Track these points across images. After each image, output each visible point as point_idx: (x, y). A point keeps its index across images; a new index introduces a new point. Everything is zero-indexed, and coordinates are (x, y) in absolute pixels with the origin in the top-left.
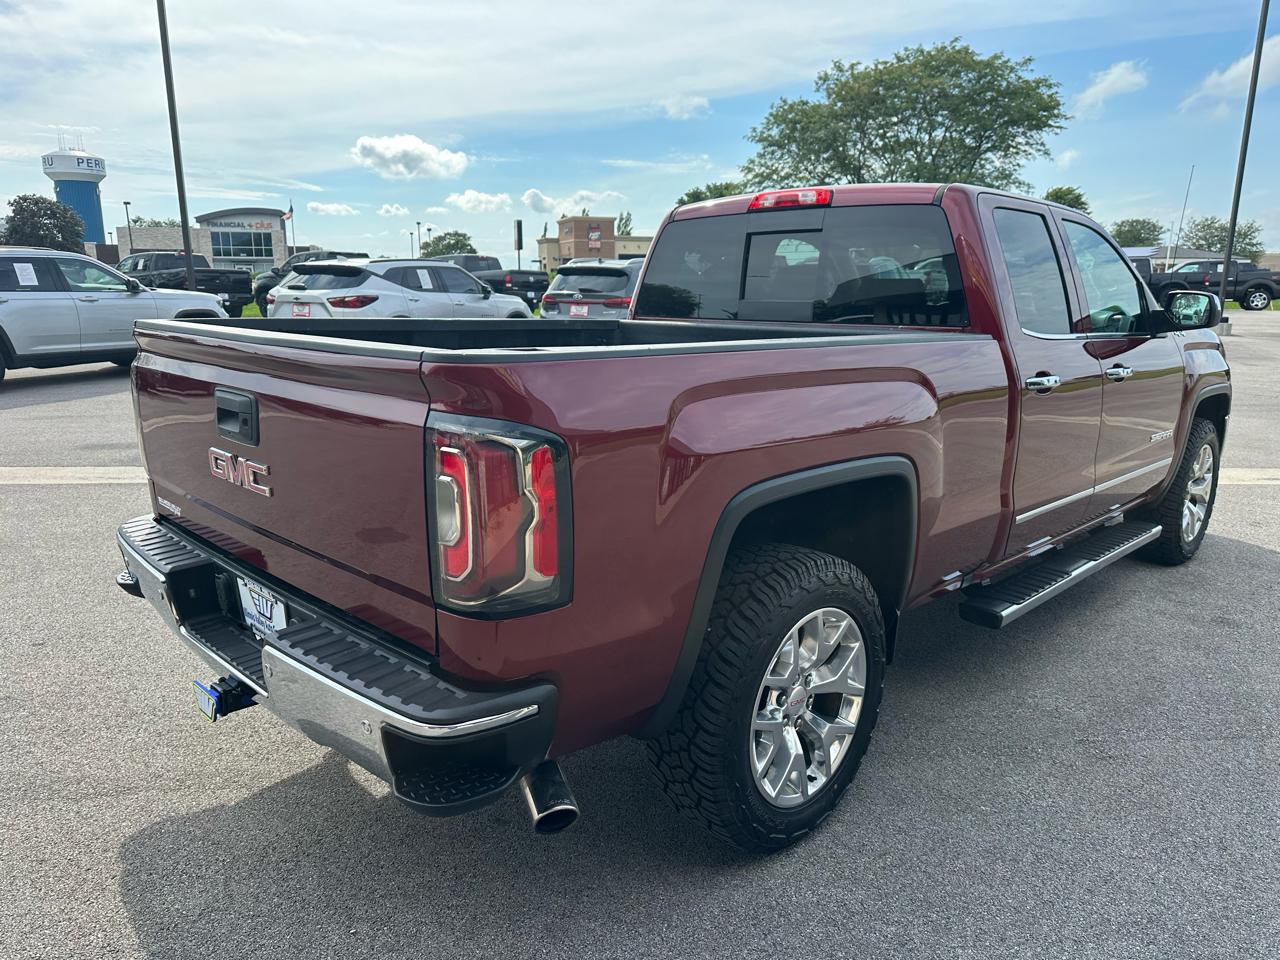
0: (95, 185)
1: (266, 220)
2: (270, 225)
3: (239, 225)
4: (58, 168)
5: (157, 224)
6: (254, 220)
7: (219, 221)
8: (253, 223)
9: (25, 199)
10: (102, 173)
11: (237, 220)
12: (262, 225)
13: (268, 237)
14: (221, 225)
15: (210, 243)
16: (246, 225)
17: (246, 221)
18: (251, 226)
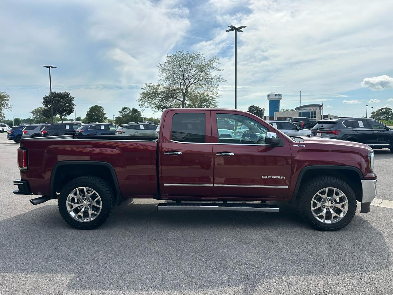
0: (279, 101)
1: (315, 108)
2: (316, 109)
3: (307, 110)
4: (271, 97)
5: (287, 110)
6: (312, 108)
7: (301, 109)
8: (311, 109)
9: (251, 106)
10: (281, 98)
11: (306, 108)
12: (314, 109)
13: (315, 113)
14: (302, 110)
15: (298, 115)
16: (309, 109)
17: (309, 108)
18: (310, 110)
